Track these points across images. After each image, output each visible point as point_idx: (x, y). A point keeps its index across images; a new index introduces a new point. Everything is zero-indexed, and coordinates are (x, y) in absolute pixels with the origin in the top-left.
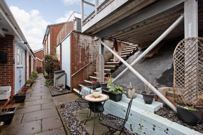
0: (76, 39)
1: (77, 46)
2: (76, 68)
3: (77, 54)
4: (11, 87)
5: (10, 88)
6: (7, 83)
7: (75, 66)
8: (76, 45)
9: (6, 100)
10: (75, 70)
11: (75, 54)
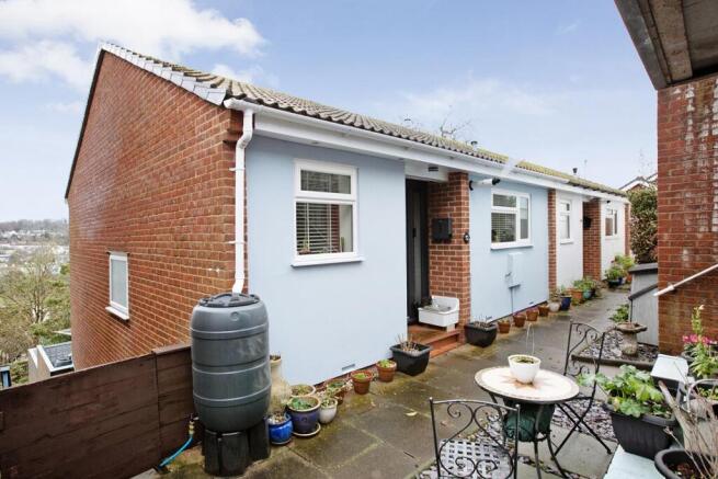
0: (690, 108)
1: (697, 141)
2: (685, 259)
3: (692, 185)
4: (458, 300)
5: (455, 303)
6: (453, 290)
7: (684, 245)
8: (690, 137)
9: (444, 329)
10: (679, 265)
11: (682, 187)
